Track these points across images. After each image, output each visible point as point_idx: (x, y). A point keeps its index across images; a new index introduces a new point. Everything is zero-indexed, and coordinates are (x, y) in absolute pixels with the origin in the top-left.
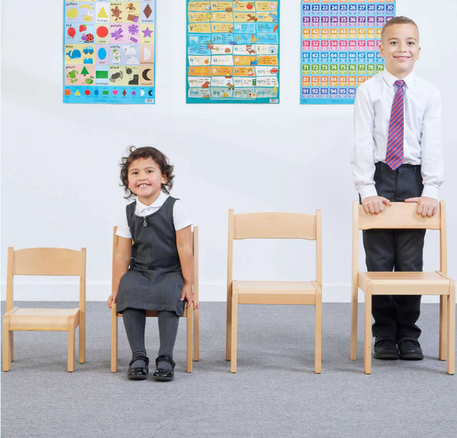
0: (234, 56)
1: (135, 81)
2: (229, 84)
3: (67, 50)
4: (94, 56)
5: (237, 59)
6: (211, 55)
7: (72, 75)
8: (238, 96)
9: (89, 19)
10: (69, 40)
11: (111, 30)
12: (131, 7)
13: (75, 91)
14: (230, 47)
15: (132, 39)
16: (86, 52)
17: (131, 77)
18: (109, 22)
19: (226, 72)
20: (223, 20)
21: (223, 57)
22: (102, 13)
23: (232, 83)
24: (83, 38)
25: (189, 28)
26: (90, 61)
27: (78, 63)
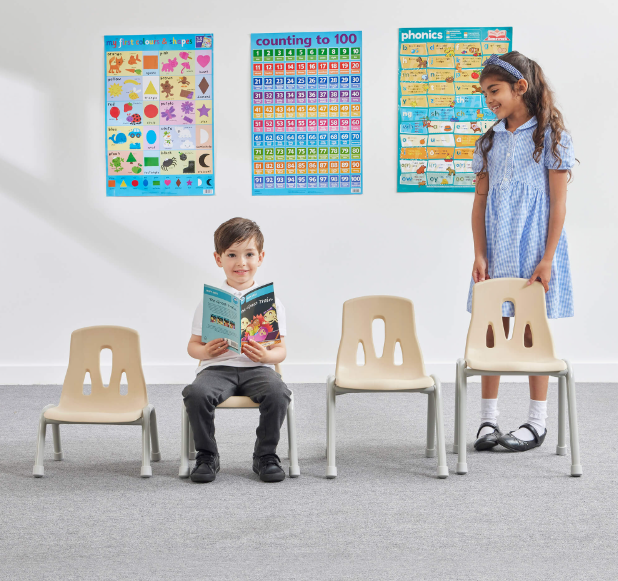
0: (456, 136)
1: (190, 169)
2: (448, 169)
3: (110, 134)
4: (142, 140)
5: (459, 140)
6: (428, 134)
7: (117, 162)
8: (460, 184)
9: (135, 96)
10: (112, 122)
11: (161, 109)
12: (184, 81)
13: (120, 182)
14: (451, 124)
15: (186, 119)
16: (132, 135)
17: (185, 164)
18: (158, 98)
19: (447, 155)
20: (442, 92)
21: (443, 137)
22: (151, 89)
23: (452, 168)
24: (128, 119)
25: (402, 102)
26: (137, 146)
27: (124, 148)
